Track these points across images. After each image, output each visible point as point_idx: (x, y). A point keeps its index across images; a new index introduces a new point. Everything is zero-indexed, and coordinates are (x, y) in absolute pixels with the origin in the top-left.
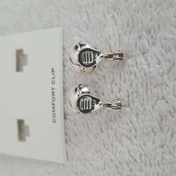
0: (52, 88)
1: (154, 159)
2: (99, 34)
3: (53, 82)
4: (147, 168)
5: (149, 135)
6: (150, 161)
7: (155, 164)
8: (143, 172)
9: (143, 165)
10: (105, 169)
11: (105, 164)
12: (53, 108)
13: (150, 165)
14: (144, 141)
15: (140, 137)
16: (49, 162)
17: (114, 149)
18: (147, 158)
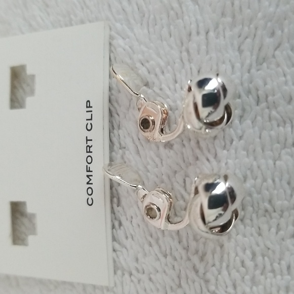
0: (87, 137)
1: (280, 260)
2: (165, 31)
3: (89, 127)
4: (266, 278)
5: (268, 216)
6: (271, 265)
7: (282, 271)
8: (261, 287)
9: (258, 272)
10: (180, 286)
11: (179, 277)
12: (88, 176)
13: (273, 271)
14: (259, 228)
15: (251, 220)
16: (64, 283)
17: (201, 246)
18: (266, 258)
